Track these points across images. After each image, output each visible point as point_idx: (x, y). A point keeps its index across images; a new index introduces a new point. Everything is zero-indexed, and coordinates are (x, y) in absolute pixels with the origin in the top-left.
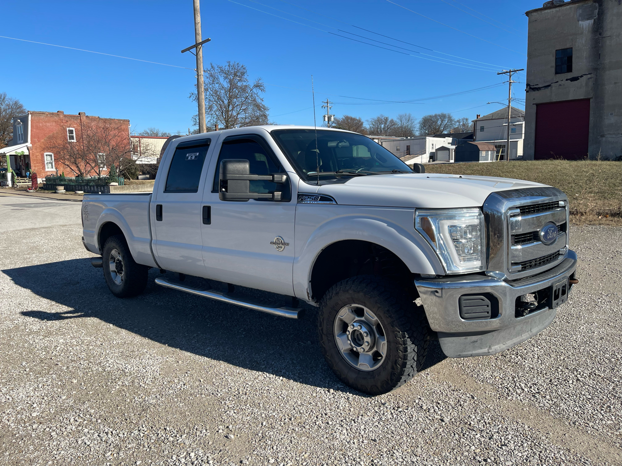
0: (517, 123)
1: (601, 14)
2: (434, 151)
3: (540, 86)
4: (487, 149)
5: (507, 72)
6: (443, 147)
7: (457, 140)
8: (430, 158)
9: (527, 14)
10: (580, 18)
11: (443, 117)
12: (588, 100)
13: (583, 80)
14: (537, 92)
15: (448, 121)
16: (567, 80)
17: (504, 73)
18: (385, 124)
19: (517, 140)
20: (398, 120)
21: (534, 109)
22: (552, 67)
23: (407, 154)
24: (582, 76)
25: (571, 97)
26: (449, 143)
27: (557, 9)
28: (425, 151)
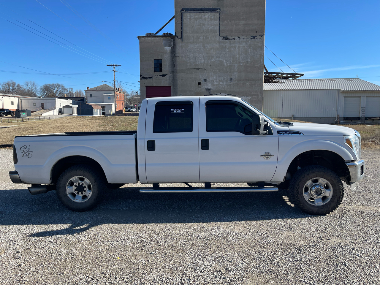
0: (110, 94)
1: (174, 45)
2: (61, 107)
3: (147, 77)
4: (97, 108)
5: (112, 65)
6: (67, 105)
7: (75, 101)
8: (59, 112)
9: (139, 38)
10: (165, 45)
11: (58, 86)
12: (170, 87)
13: (167, 76)
14: (146, 80)
15: (62, 89)
16: (160, 75)
17: (111, 66)
18: (13, 87)
19: (112, 104)
20: (25, 85)
21: (145, 89)
22: (152, 68)
23: (42, 109)
24: (167, 75)
25: (162, 84)
26: (70, 103)
27: (154, 38)
28: (56, 107)
